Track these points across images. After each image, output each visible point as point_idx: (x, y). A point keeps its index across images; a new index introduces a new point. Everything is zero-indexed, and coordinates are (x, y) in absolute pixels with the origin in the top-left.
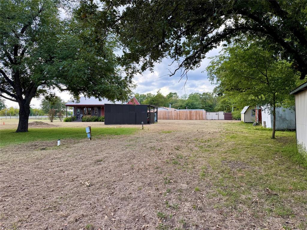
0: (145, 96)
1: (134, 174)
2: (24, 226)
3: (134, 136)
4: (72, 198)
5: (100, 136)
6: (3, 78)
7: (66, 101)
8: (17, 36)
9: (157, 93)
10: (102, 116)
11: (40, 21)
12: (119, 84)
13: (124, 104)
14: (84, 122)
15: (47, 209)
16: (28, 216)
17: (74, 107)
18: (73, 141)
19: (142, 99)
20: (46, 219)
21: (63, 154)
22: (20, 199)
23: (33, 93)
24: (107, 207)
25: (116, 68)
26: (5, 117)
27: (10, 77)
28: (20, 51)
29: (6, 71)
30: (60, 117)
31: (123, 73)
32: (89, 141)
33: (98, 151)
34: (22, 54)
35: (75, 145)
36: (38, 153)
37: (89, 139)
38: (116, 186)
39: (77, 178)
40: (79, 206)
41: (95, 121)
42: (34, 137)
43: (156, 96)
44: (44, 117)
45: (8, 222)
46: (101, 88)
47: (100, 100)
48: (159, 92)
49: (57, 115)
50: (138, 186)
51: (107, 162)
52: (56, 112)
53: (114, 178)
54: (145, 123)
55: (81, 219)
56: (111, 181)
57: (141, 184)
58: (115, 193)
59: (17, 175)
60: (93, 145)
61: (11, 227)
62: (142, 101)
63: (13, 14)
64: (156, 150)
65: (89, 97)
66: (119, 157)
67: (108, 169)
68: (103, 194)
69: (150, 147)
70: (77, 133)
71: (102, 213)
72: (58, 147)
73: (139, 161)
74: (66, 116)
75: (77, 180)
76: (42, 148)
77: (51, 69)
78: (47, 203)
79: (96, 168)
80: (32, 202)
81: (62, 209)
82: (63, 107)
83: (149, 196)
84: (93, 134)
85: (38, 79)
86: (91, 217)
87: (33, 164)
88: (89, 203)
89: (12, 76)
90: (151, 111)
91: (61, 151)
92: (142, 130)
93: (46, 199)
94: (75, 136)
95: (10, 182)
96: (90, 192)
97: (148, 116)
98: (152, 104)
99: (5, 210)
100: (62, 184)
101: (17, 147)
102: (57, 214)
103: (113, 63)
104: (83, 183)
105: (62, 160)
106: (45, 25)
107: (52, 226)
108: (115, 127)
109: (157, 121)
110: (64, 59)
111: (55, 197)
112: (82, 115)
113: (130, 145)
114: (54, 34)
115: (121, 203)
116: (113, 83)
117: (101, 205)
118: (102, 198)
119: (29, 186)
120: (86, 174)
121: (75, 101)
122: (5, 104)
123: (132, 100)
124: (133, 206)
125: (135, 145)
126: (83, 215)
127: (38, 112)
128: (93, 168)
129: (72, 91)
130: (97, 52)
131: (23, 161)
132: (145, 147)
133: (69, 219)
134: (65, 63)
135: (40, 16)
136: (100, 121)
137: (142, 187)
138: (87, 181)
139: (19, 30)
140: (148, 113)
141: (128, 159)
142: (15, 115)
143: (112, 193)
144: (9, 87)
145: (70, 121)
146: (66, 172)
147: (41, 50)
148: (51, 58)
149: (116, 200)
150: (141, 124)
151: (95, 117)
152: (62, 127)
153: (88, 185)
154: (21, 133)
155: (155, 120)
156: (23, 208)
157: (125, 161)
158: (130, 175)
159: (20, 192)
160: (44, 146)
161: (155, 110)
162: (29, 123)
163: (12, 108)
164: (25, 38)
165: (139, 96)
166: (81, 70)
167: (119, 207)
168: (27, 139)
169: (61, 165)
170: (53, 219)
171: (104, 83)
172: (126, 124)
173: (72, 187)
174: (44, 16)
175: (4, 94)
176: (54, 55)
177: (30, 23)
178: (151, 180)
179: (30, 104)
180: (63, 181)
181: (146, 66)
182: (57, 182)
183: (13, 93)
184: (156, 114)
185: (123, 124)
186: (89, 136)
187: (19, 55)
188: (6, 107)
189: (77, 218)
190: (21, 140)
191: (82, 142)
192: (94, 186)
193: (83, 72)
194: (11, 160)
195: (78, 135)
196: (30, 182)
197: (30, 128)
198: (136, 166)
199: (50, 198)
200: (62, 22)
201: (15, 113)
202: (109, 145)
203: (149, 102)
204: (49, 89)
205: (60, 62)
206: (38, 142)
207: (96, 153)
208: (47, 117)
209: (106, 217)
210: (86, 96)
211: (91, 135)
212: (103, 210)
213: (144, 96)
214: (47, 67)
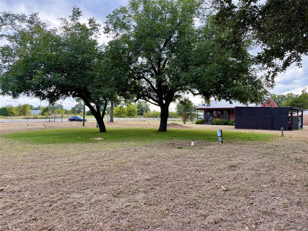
0: (285, 96)
1: (276, 188)
2: (171, 215)
3: (272, 143)
4: (210, 199)
5: (231, 140)
6: (150, 87)
7: (197, 105)
8: (161, 51)
9: (302, 93)
10: (232, 120)
11: (178, 34)
12: (253, 84)
13: (258, 106)
14: (214, 125)
15: (188, 204)
16: (173, 207)
17: (205, 111)
18: (204, 143)
19: (280, 100)
20: (188, 213)
21: (197, 155)
22: (166, 190)
23: (171, 98)
24: (247, 217)
25: (251, 67)
26: (149, 119)
27: (155, 86)
28: (162, 63)
29: (152, 81)
30: (191, 119)
31: (258, 72)
32: (220, 145)
33: (230, 155)
34: (164, 66)
35: (207, 147)
36: (176, 151)
37: (221, 142)
38: (255, 196)
39: (212, 180)
40: (217, 208)
41: (224, 124)
42: (172, 136)
43: (300, 97)
44: (178, 119)
45: (158, 208)
46: (233, 90)
47: (231, 103)
48: (305, 92)
49: (189, 118)
50: (283, 202)
51: (241, 169)
52: (188, 115)
53: (252, 187)
54: (285, 129)
55: (219, 222)
56: (248, 190)
57: (286, 200)
58: (254, 204)
59: (162, 168)
60: (225, 149)
61: (161, 212)
62: (280, 103)
63: (158, 32)
64: (304, 163)
65: (219, 100)
66: (256, 165)
67: (243, 177)
68: (242, 203)
69: (295, 159)
70: (208, 136)
71: (242, 222)
72: (192, 147)
73: (281, 174)
74: (197, 119)
75: (212, 182)
76: (179, 146)
77: (187, 75)
78: (188, 199)
79: (231, 173)
80: (175, 194)
81: (201, 208)
82: (194, 110)
83: (299, 217)
84: (224, 138)
85: (176, 86)
86: (230, 223)
87: (173, 160)
88: (227, 208)
89: (156, 85)
90: (293, 115)
91: (195, 152)
92: (282, 137)
93: (187, 194)
94: (207, 138)
95: (157, 173)
96: (226, 197)
97: (289, 121)
98: (294, 105)
99: (155, 196)
100: (199, 184)
101: (160, 144)
102: (197, 211)
103: (247, 63)
104: (219, 186)
105: (197, 160)
106: (182, 37)
107: (194, 222)
108: (248, 132)
109: (302, 127)
110: (198, 65)
111: (194, 195)
112: (211, 118)
113: (267, 154)
114: (189, 43)
115: (263, 217)
116: (246, 84)
117: (239, 214)
118: (241, 206)
119: (172, 180)
120: (221, 178)
121: (206, 105)
122: (150, 108)
123: (269, 102)
124: (278, 224)
125: (274, 154)
126: (222, 219)
127: (173, 115)
128: (227, 172)
129: (203, 95)
130: (235, 53)
131: (165, 157)
132: (288, 157)
133: (209, 219)
134: (199, 69)
135: (178, 30)
136: (230, 125)
137: (289, 205)
138: (223, 185)
139: (162, 45)
140: (290, 117)
141: (267, 169)
142: (156, 117)
143: (251, 203)
144: (154, 94)
145: (201, 124)
146: (202, 173)
147: (179, 60)
148: (187, 66)
149: (256, 212)
150: (280, 129)
151: (225, 120)
152: (194, 129)
153: (225, 189)
154: (162, 132)
155: (299, 126)
156: (169, 198)
157: (263, 171)
158: (270, 188)
159: (165, 184)
160: (180, 145)
161: (300, 114)
162: (167, 124)
163: (154, 111)
164: (166, 51)
165: (277, 97)
166: (214, 74)
167: (261, 221)
168: (167, 138)
169: (196, 165)
170: (194, 215)
171: (236, 85)
172: (259, 129)
173: (209, 188)
174: (182, 28)
175: (151, 100)
176: (189, 63)
177: (170, 37)
178: (300, 199)
179: (168, 107)
180: (200, 181)
181: (290, 61)
182: (194, 181)
183: (156, 99)
184: (300, 118)
185: (256, 129)
186: (220, 139)
187: (161, 66)
188: (150, 111)
189: (216, 221)
190: (162, 139)
191: (213, 145)
192: (230, 192)
193: (215, 76)
194: (157, 154)
195: (209, 138)
196: (172, 176)
197: (168, 128)
198: (277, 179)
199: (190, 194)
200: (196, 31)
201: (156, 116)
202: (242, 151)
203: (290, 104)
204: (183, 94)
205: (194, 68)
206: (175, 141)
207: (229, 158)
208: (181, 119)
209: (247, 228)
210: (217, 99)
211: (222, 139)
212: (243, 219)
213: (283, 97)
214: (184, 75)
